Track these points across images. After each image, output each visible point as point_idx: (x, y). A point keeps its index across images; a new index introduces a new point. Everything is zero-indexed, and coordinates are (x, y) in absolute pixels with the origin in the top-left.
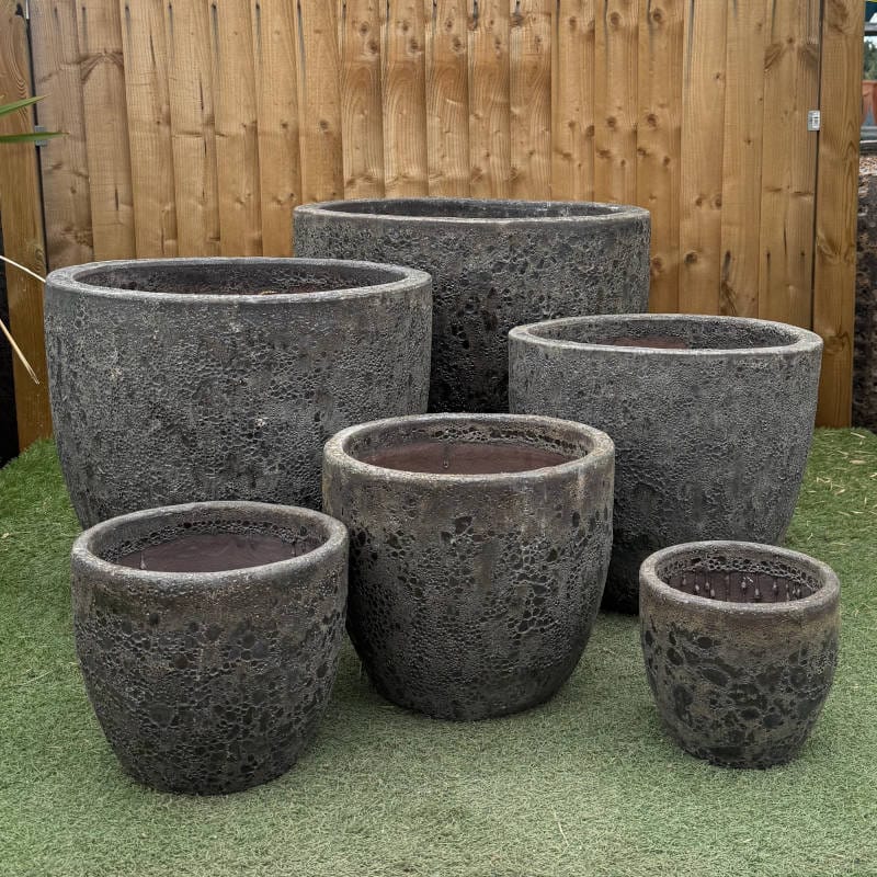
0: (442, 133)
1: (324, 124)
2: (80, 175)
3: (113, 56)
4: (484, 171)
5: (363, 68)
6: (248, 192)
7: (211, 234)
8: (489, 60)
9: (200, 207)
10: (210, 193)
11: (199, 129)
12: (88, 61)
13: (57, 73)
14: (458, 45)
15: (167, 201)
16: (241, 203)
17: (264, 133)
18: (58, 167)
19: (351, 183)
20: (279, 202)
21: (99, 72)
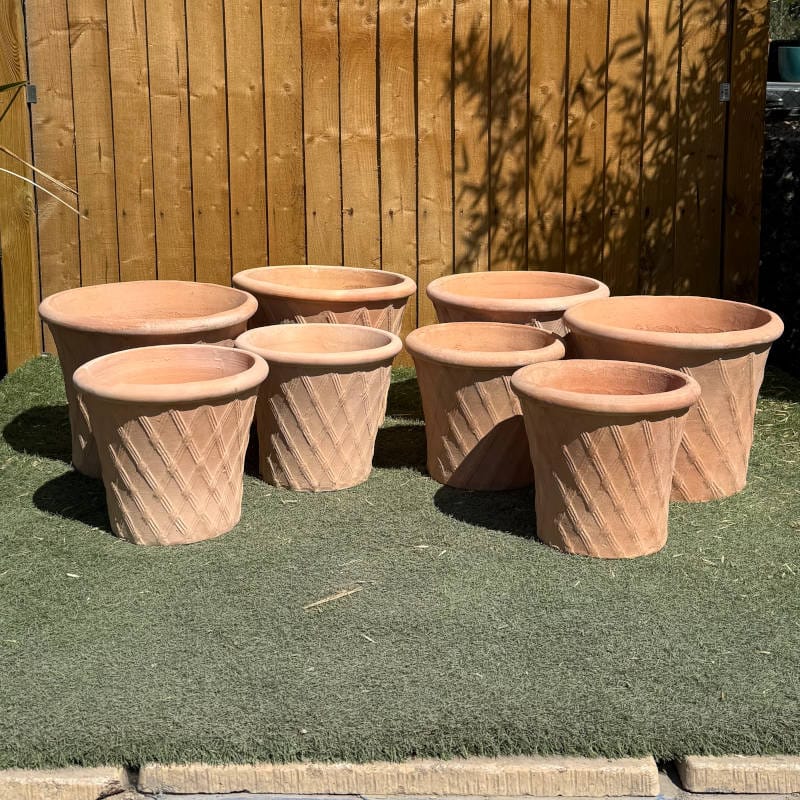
0: (393, 98)
1: (287, 87)
2: (67, 129)
3: (98, 23)
4: (430, 132)
5: (323, 38)
6: (218, 146)
8: (436, 33)
9: (175, 159)
10: (184, 147)
11: (176, 90)
12: (77, 28)
13: (48, 38)
14: (408, 19)
15: (145, 155)
16: (212, 156)
17: (234, 95)
18: (47, 121)
20: (246, 156)
21: (85, 36)
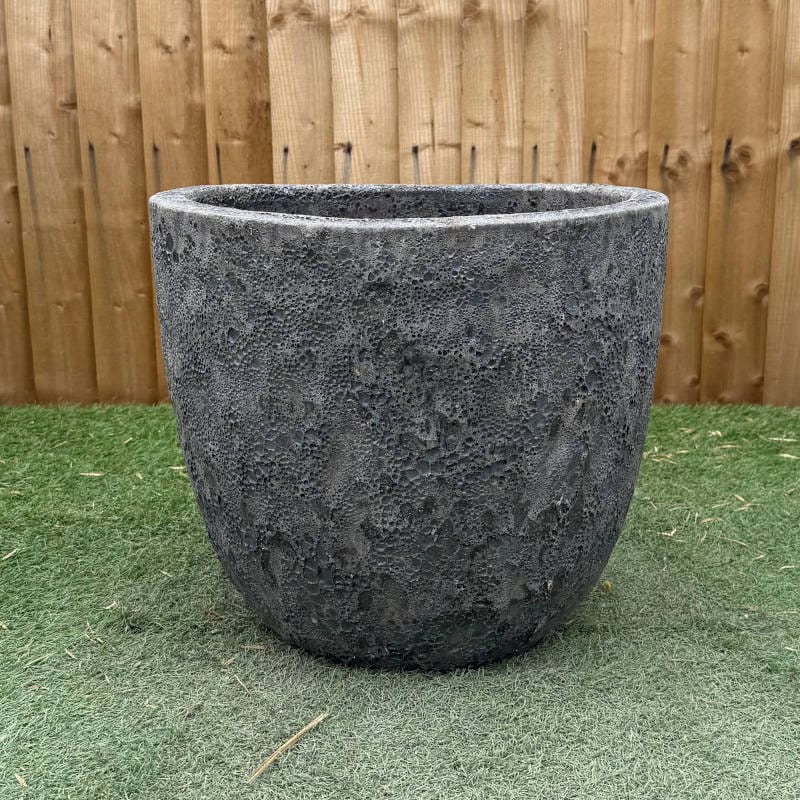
7: (62, 98)
19: (278, 20)
